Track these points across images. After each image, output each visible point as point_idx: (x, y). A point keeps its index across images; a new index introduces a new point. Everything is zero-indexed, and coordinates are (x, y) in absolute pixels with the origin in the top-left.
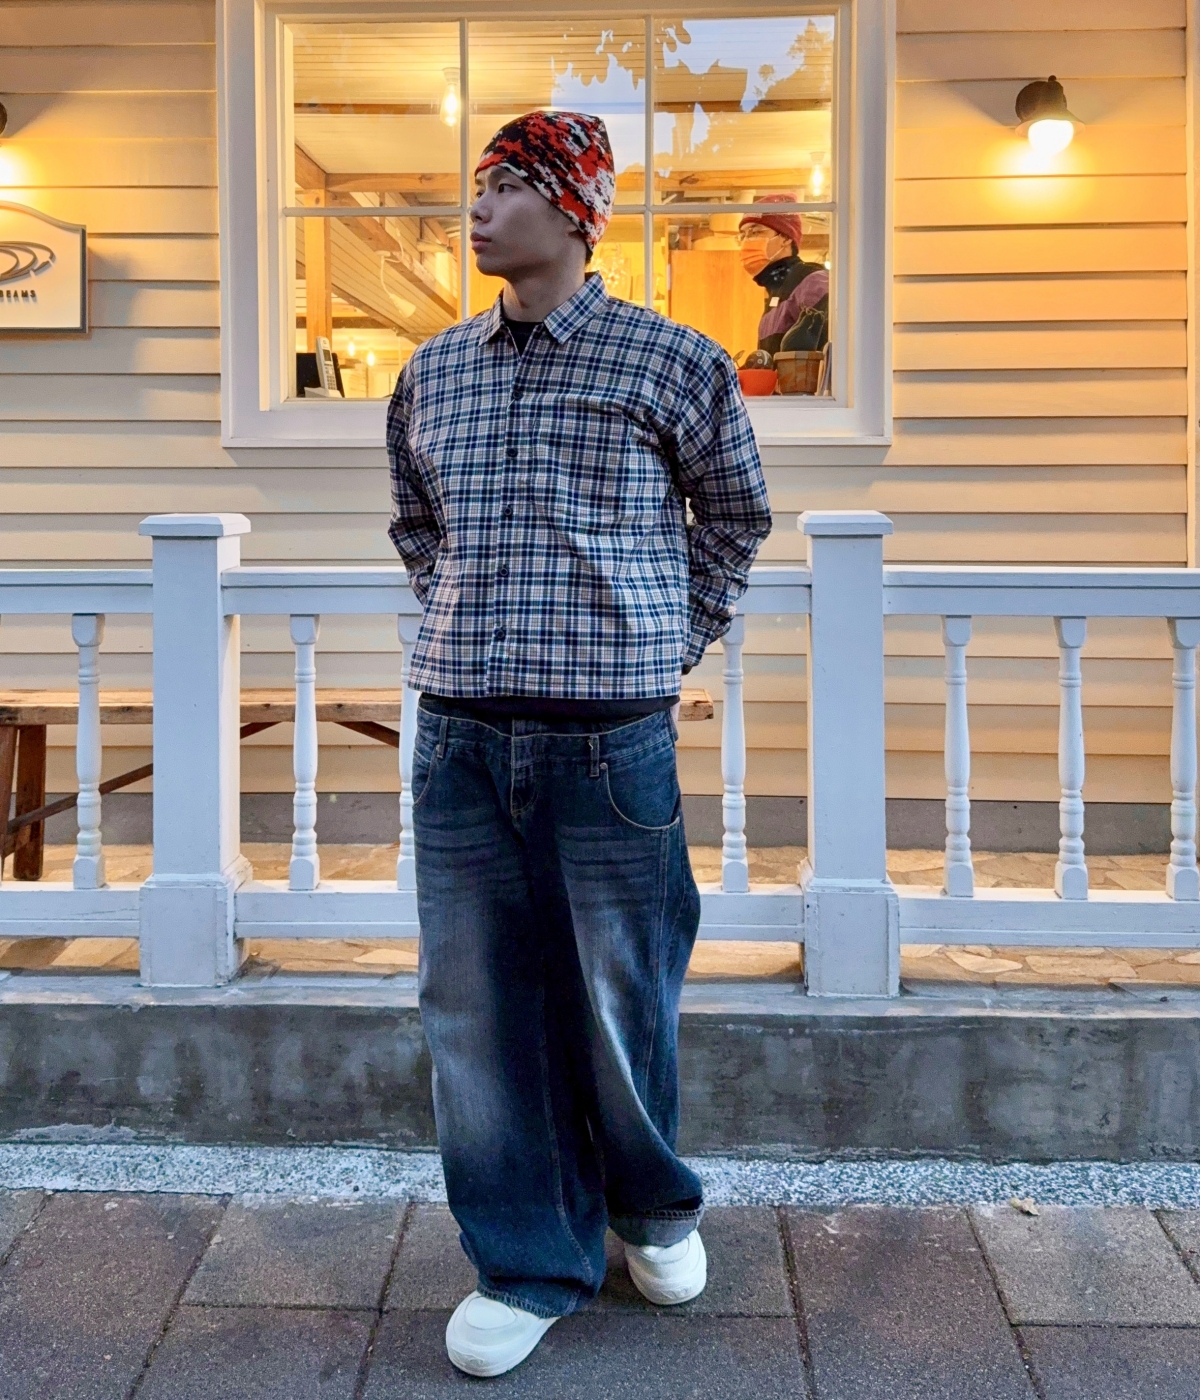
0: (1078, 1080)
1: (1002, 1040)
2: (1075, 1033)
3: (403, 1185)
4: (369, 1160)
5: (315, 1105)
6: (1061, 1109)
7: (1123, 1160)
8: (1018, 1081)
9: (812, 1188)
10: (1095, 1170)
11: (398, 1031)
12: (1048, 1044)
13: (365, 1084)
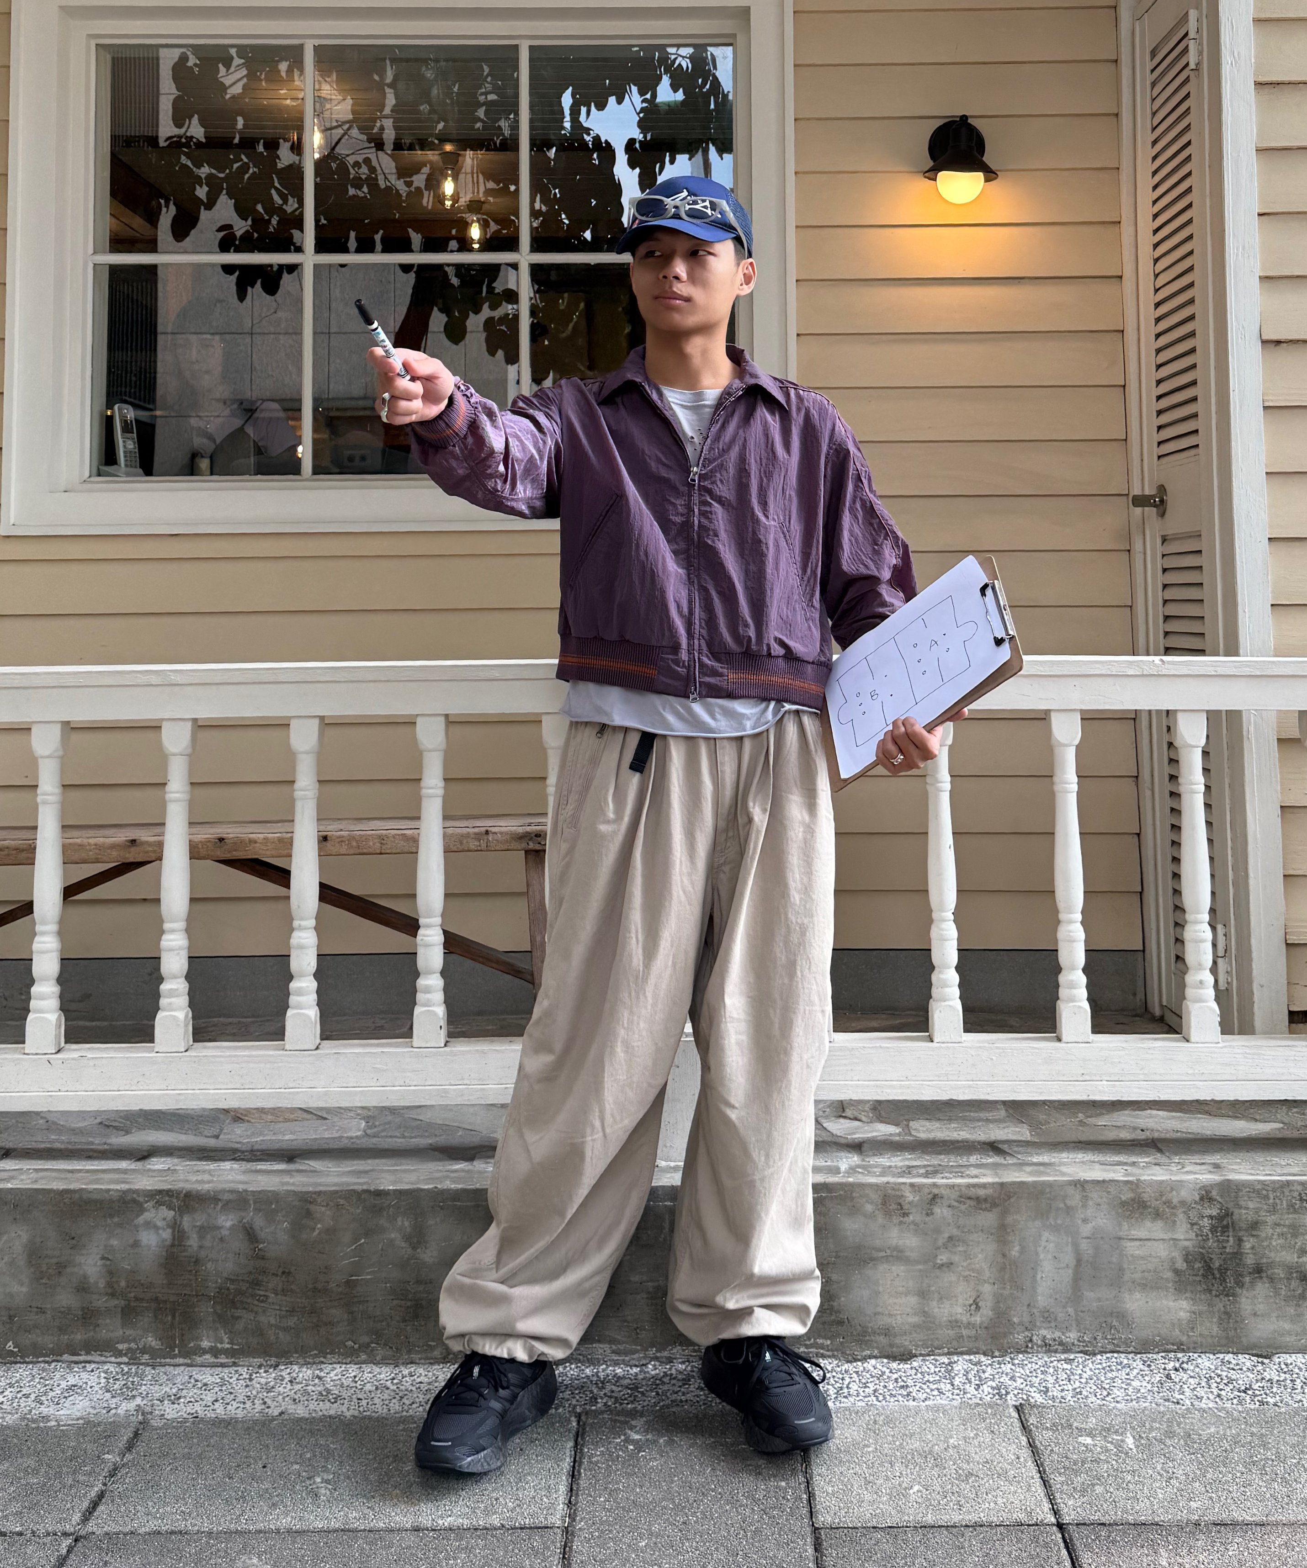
0: (943, 1258)
1: (855, 1211)
2: (938, 1200)
3: (138, 1401)
4: (103, 1375)
5: (41, 1311)
6: (923, 1294)
7: (997, 1354)
8: (872, 1259)
9: (625, 1392)
10: (961, 1364)
11: (141, 1220)
12: (905, 1215)
13: (102, 1284)
